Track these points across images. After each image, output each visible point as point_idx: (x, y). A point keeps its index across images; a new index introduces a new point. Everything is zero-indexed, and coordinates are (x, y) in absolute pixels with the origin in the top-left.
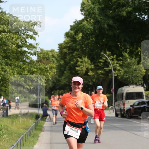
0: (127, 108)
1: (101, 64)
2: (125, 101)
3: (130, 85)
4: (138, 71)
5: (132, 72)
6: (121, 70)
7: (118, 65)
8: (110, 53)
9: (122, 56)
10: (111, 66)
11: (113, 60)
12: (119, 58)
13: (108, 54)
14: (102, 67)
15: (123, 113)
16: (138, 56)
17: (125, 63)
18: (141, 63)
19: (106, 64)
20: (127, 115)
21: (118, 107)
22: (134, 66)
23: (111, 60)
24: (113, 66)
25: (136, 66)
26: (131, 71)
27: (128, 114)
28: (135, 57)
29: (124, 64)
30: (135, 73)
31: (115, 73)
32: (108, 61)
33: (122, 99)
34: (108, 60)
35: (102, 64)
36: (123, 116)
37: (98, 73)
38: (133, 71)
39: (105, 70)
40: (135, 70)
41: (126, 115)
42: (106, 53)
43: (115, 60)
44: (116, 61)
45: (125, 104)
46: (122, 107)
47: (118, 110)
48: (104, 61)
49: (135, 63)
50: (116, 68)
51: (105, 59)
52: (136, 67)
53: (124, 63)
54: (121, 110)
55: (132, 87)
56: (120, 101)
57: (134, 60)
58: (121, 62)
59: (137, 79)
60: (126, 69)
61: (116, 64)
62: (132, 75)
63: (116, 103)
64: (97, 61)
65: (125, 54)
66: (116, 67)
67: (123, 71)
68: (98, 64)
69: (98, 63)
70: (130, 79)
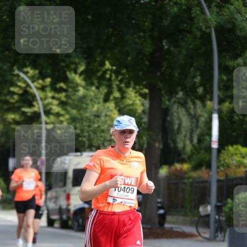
0: (75, 206)
1: (13, 99)
2: (70, 190)
3: (85, 151)
4: (103, 119)
5: (89, 119)
6: (62, 115)
7: (55, 102)
8: (37, 72)
9: (66, 80)
10: (38, 104)
11: (43, 89)
12: (58, 86)
13: (33, 74)
14: (16, 105)
15: (65, 217)
16: (105, 82)
17: (73, 98)
18: (111, 97)
19: (27, 98)
20: (76, 224)
21: (55, 202)
22: (93, 106)
23: (38, 88)
24: (43, 104)
25: (99, 106)
26: (87, 117)
27: (78, 221)
28: (97, 84)
29: (70, 101)
30: (96, 121)
31: (48, 121)
32: (31, 91)
33: (65, 184)
34: (31, 87)
35: (16, 97)
36: (65, 225)
37: (6, 119)
38: (92, 118)
39: (24, 113)
40: (97, 116)
41: (73, 222)
42: (26, 73)
43: (48, 89)
44: (50, 92)
45: (72, 197)
46: (63, 203)
47: (53, 210)
48: (21, 92)
49: (96, 98)
50: (51, 109)
51: (23, 85)
52: (98, 108)
53: (70, 98)
54: (60, 211)
55: (88, 156)
56: (58, 189)
57: (93, 91)
58: (62, 96)
59: (101, 136)
60: (74, 112)
61: (50, 100)
62: (89, 126)
63: (49, 194)
64: (5, 91)
65: (73, 75)
66: (50, 106)
67: (67, 116)
68: (8, 98)
69: (6, 95)
70: (85, 137)
